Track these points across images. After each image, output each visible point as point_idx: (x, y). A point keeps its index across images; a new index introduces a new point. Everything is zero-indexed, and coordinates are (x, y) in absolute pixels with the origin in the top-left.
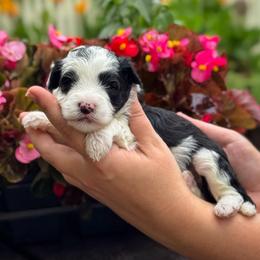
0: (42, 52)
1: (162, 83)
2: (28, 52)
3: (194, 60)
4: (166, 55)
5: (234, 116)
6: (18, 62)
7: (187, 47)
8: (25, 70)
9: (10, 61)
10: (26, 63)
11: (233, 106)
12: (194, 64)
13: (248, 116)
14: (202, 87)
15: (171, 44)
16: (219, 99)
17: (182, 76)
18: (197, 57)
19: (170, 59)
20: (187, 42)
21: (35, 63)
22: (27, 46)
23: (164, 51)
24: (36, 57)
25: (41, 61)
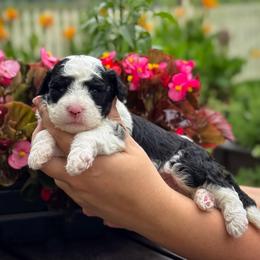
0: (34, 71)
1: (142, 101)
2: (21, 70)
3: (171, 81)
4: (146, 76)
5: (205, 133)
6: (12, 78)
7: (165, 69)
8: (18, 86)
9: (5, 78)
10: (20, 80)
11: (205, 124)
12: (170, 85)
13: (218, 134)
14: (177, 105)
15: (150, 66)
16: (193, 117)
17: (159, 96)
18: (174, 78)
19: (149, 79)
20: (165, 65)
21: (27, 80)
22: (21, 64)
23: (144, 72)
24: (28, 75)
25: (33, 79)
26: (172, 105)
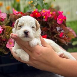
8: (6, 21)
11: (68, 32)
14: (60, 25)
18: (59, 16)
19: (51, 17)
25: (11, 19)
26: (58, 25)
